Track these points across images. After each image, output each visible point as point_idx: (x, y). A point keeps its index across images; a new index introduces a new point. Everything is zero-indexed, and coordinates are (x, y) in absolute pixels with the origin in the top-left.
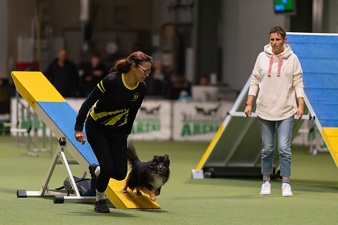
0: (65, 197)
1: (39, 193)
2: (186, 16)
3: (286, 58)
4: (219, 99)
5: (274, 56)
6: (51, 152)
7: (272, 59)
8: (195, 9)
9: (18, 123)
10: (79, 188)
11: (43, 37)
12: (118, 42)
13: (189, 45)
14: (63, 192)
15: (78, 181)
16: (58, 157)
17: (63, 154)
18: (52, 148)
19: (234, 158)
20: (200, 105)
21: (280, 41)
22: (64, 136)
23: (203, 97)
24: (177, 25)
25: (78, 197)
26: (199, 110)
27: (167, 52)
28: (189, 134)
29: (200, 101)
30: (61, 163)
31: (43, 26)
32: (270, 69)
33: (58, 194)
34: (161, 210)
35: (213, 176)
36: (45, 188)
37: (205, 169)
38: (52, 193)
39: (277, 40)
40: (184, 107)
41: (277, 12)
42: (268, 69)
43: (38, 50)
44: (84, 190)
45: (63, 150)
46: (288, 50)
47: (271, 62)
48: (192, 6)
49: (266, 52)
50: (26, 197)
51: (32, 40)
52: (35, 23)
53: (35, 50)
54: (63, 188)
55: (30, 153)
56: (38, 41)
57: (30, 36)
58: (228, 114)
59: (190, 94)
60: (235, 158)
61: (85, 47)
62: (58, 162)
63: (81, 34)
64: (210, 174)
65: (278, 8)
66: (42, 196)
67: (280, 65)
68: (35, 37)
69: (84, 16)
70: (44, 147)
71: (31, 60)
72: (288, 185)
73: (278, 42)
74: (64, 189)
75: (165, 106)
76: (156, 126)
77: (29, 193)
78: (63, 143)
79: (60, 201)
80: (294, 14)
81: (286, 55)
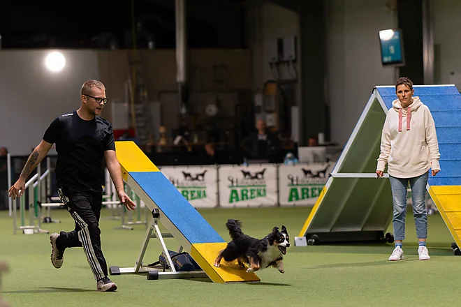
0: (159, 273)
1: (133, 270)
2: (289, 73)
3: (416, 110)
4: (328, 160)
5: (402, 110)
6: (146, 224)
7: (400, 113)
8: (299, 65)
9: (112, 194)
10: (175, 262)
11: (137, 101)
12: (218, 103)
13: (294, 104)
14: (159, 267)
15: (173, 256)
16: (151, 230)
17: (156, 226)
18: (147, 220)
19: (338, 223)
20: (307, 168)
21: (409, 93)
22: (157, 208)
23: (311, 159)
24: (280, 83)
25: (174, 272)
26: (306, 172)
27: (270, 112)
28: (297, 199)
29: (307, 163)
30: (155, 236)
31: (137, 90)
32: (400, 124)
33: (152, 270)
34: (261, 281)
35: (317, 243)
36: (140, 265)
37: (308, 236)
38: (146, 269)
39: (406, 91)
40: (290, 170)
41: (385, 64)
42: (398, 125)
43: (133, 115)
44: (180, 265)
45: (156, 222)
46: (416, 101)
47: (401, 117)
48: (295, 61)
49: (395, 108)
50: (119, 274)
51: (126, 105)
52: (129, 87)
53: (130, 115)
54: (158, 263)
55: (123, 226)
56: (132, 105)
57: (124, 102)
58: (330, 175)
59: (296, 155)
60: (340, 222)
61: (184, 111)
62: (152, 235)
63: (179, 97)
64: (314, 241)
65: (386, 59)
66: (137, 272)
67: (409, 118)
68: (130, 103)
69: (181, 77)
70: (139, 220)
71: (126, 127)
72: (425, 248)
73: (407, 94)
74: (160, 264)
75: (270, 169)
76: (262, 192)
77: (122, 270)
78: (156, 215)
79: (154, 277)
80: (402, 65)
81: (415, 107)
